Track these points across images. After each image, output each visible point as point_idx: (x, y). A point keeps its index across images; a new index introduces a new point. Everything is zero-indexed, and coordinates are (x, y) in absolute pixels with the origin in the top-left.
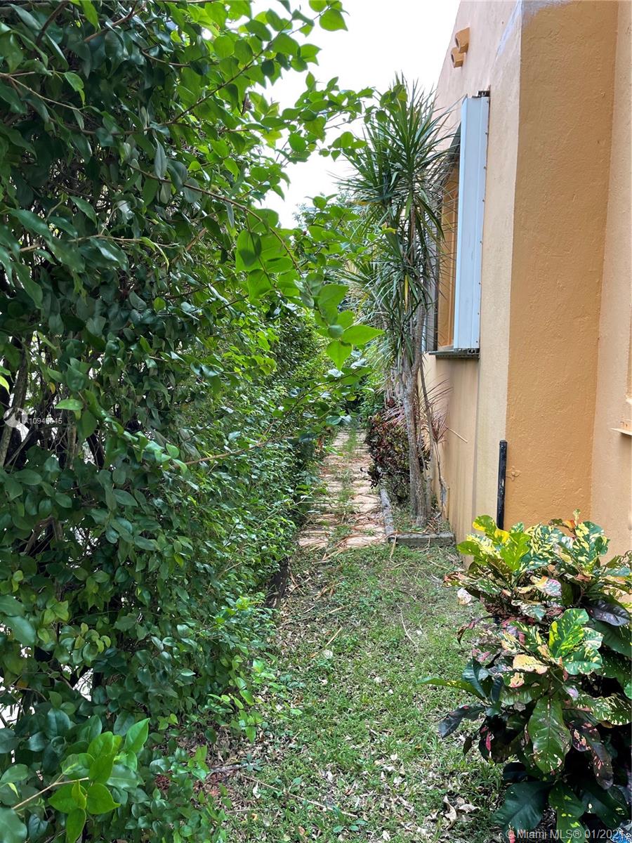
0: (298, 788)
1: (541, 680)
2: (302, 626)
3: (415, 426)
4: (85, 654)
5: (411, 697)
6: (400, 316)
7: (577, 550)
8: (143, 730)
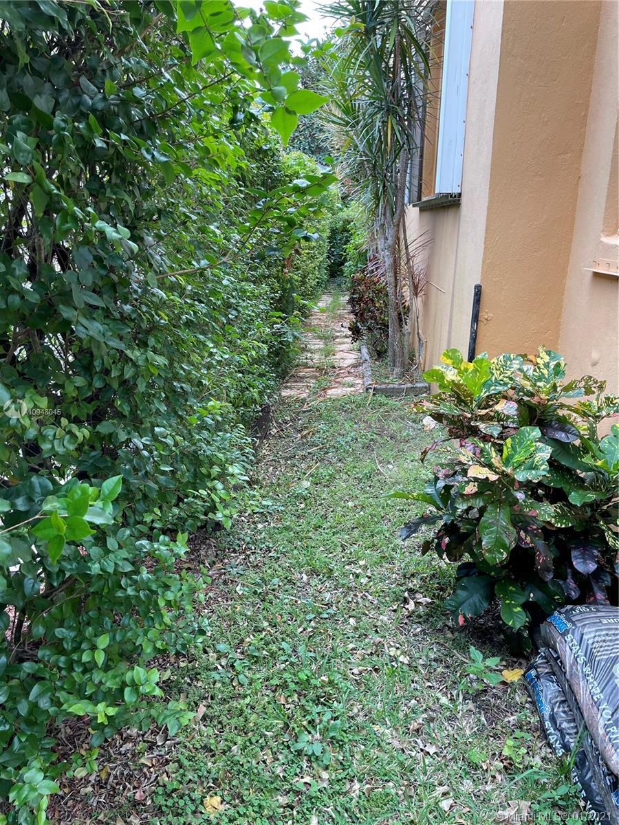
0: (276, 586)
1: (494, 488)
2: (282, 462)
3: (396, 279)
4: (66, 443)
5: (380, 518)
6: (382, 161)
7: (536, 376)
8: (117, 484)
